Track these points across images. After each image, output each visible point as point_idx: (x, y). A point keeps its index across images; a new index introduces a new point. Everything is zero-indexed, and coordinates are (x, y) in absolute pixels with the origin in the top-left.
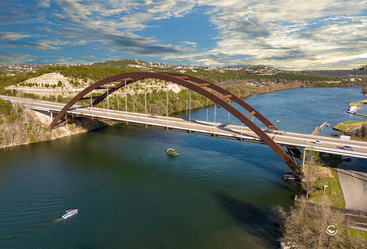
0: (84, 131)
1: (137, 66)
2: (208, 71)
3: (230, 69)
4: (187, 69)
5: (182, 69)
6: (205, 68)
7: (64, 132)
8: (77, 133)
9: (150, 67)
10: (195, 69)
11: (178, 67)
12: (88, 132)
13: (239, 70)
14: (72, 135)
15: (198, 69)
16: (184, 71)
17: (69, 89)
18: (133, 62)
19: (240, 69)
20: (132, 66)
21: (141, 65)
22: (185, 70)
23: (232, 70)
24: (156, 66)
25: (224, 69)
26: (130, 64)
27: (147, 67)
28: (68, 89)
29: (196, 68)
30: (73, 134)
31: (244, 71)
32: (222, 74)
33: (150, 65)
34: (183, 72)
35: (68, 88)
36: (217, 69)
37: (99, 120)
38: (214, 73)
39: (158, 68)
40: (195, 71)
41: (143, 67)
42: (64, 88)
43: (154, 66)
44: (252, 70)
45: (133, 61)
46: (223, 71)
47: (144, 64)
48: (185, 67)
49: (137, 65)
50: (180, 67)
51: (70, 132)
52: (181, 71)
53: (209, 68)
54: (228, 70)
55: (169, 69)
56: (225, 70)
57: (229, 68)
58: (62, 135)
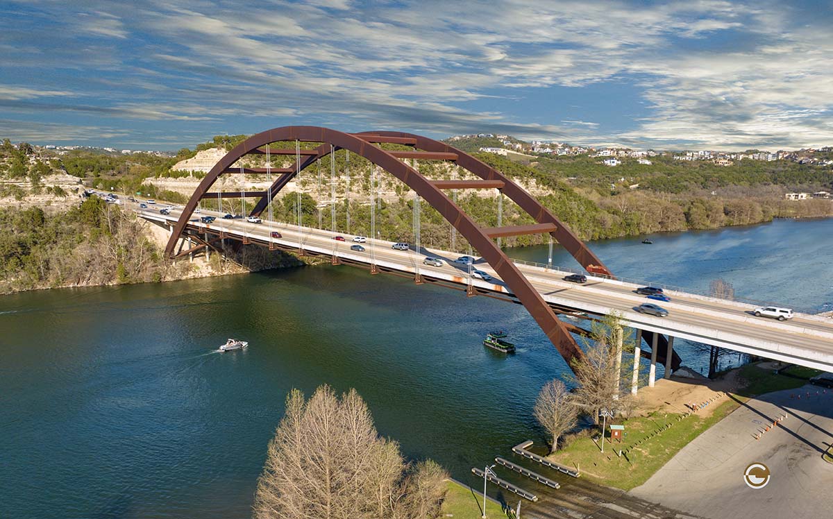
0: (242, 270)
1: (502, 152)
2: (684, 162)
3: (751, 157)
4: (627, 157)
5: (611, 158)
6: (678, 155)
7: (198, 268)
8: (224, 274)
9: (532, 154)
10: (649, 157)
11: (602, 153)
12: (251, 272)
13: (778, 160)
14: (213, 277)
15: (658, 157)
16: (616, 161)
17: (239, 183)
18: (494, 141)
19: (780, 157)
20: (489, 150)
21: (512, 149)
22: (620, 159)
23: (756, 158)
24: (548, 150)
25: (733, 156)
26: (485, 147)
27: (524, 153)
28: (236, 183)
29: (652, 154)
30: (216, 274)
31: (792, 161)
32: (722, 168)
33: (533, 149)
34: (614, 164)
35: (236, 181)
36: (712, 157)
37: (288, 251)
38: (701, 166)
39: (553, 154)
40: (648, 162)
41: (515, 153)
42: (227, 180)
43: (542, 151)
44: (816, 159)
45: (493, 139)
46: (726, 161)
47: (519, 146)
48: (621, 152)
49: (502, 150)
50: (609, 153)
51: (210, 270)
52: (608, 162)
53: (688, 154)
54: (744, 159)
55: (580, 156)
56: (732, 160)
57: (748, 155)
58: (191, 275)
